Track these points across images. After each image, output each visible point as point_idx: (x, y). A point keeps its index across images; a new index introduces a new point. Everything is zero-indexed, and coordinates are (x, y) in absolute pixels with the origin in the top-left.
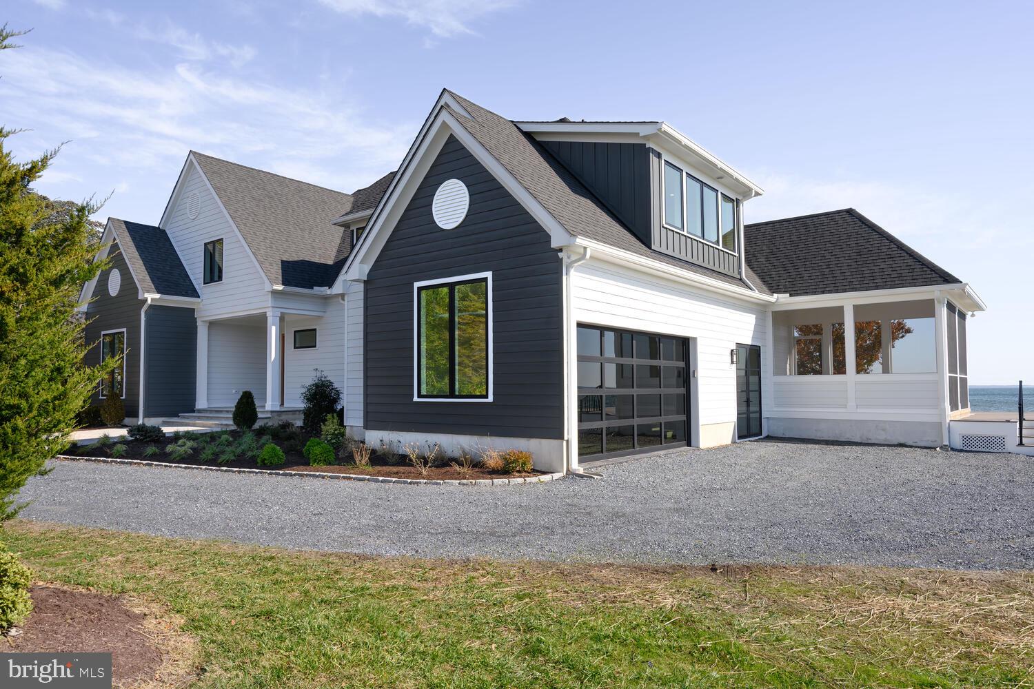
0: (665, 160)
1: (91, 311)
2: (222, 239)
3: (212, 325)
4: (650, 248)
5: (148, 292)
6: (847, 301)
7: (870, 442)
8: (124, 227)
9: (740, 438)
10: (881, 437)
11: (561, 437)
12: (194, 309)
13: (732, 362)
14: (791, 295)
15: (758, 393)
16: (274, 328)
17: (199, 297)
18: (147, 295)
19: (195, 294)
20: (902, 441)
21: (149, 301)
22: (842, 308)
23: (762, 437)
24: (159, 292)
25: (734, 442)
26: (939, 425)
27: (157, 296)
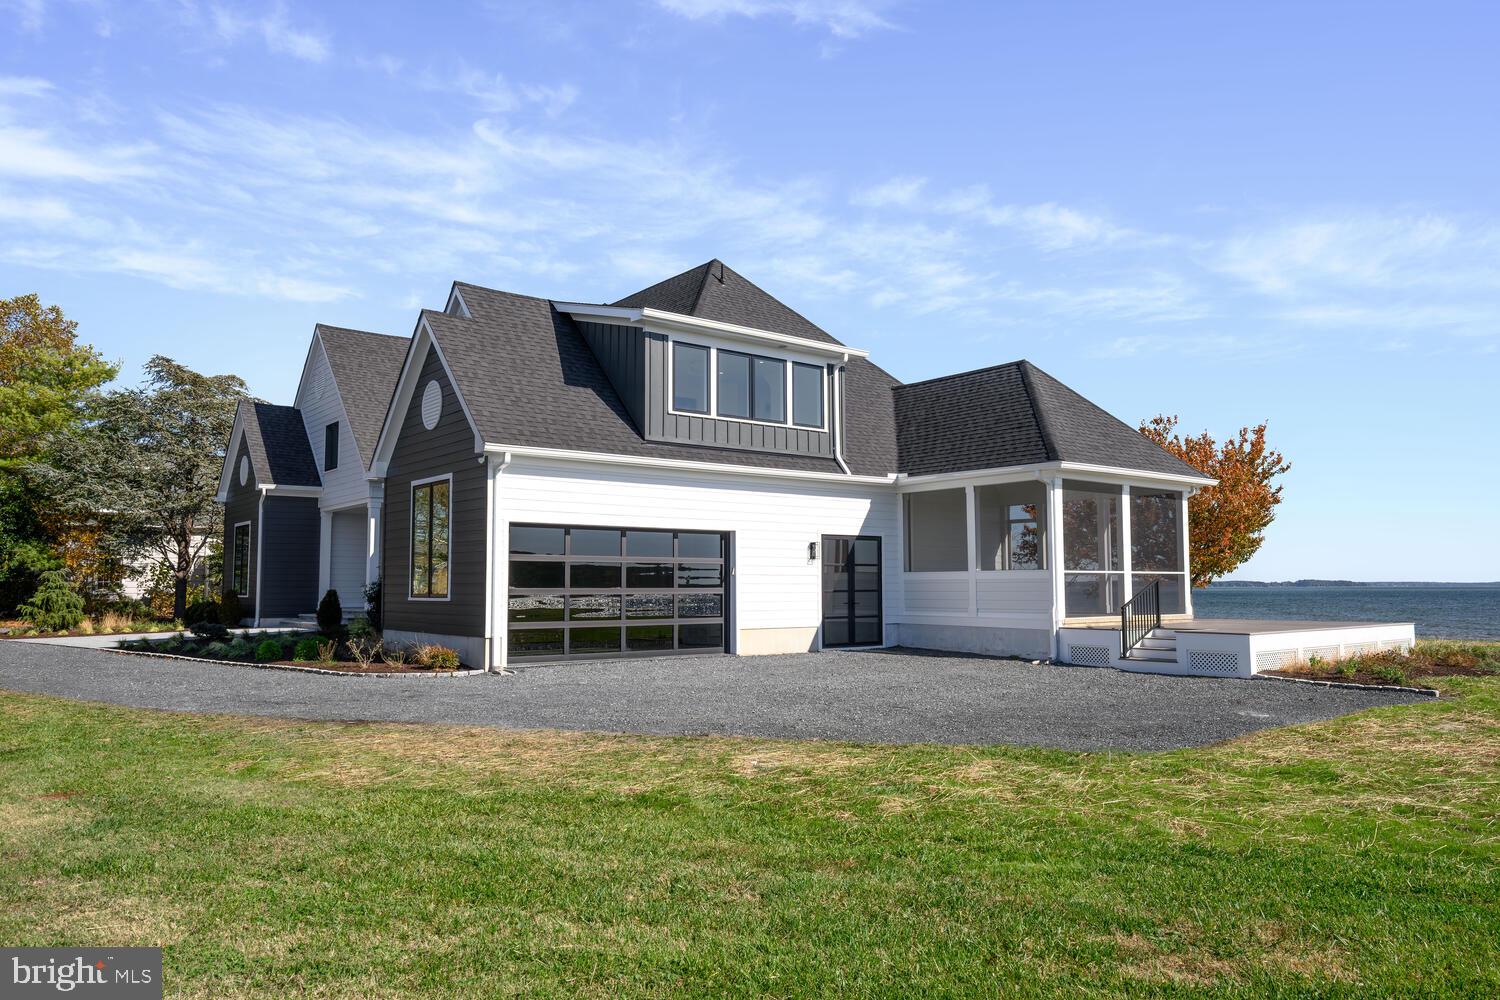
0: (674, 342)
1: (230, 500)
2: (338, 422)
3: (337, 515)
4: (644, 439)
5: (264, 482)
6: (969, 480)
7: (988, 654)
8: (253, 410)
9: (825, 646)
10: (998, 648)
11: (482, 635)
12: (317, 499)
13: (813, 557)
14: (910, 475)
15: (875, 594)
16: (373, 522)
17: (320, 485)
18: (261, 486)
19: (317, 482)
20: (1016, 652)
21: (264, 493)
22: (964, 489)
23: (884, 646)
24: (276, 481)
25: (813, 649)
26: (1047, 633)
27: (272, 486)
